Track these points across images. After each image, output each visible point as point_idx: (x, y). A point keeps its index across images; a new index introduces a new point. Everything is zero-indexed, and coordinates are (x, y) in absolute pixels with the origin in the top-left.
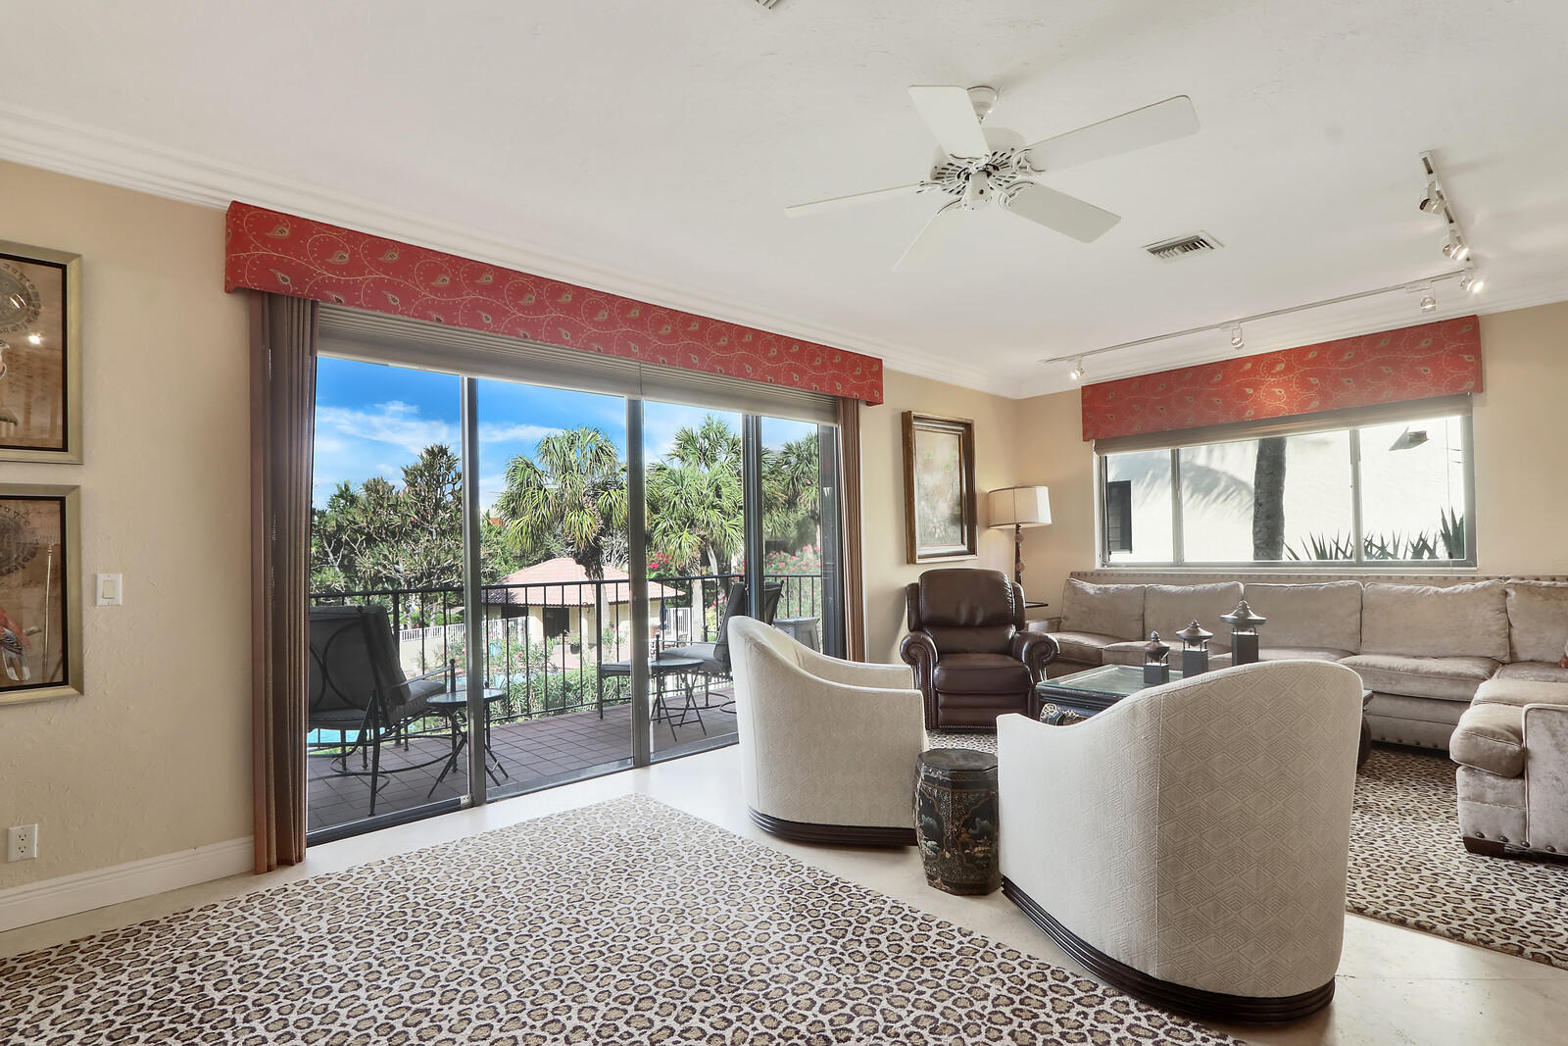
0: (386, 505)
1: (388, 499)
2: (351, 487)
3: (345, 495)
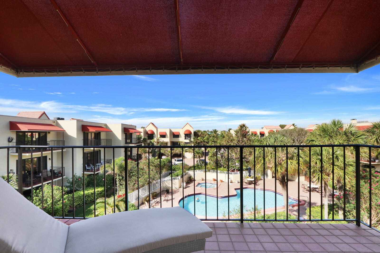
3: (222, 136)
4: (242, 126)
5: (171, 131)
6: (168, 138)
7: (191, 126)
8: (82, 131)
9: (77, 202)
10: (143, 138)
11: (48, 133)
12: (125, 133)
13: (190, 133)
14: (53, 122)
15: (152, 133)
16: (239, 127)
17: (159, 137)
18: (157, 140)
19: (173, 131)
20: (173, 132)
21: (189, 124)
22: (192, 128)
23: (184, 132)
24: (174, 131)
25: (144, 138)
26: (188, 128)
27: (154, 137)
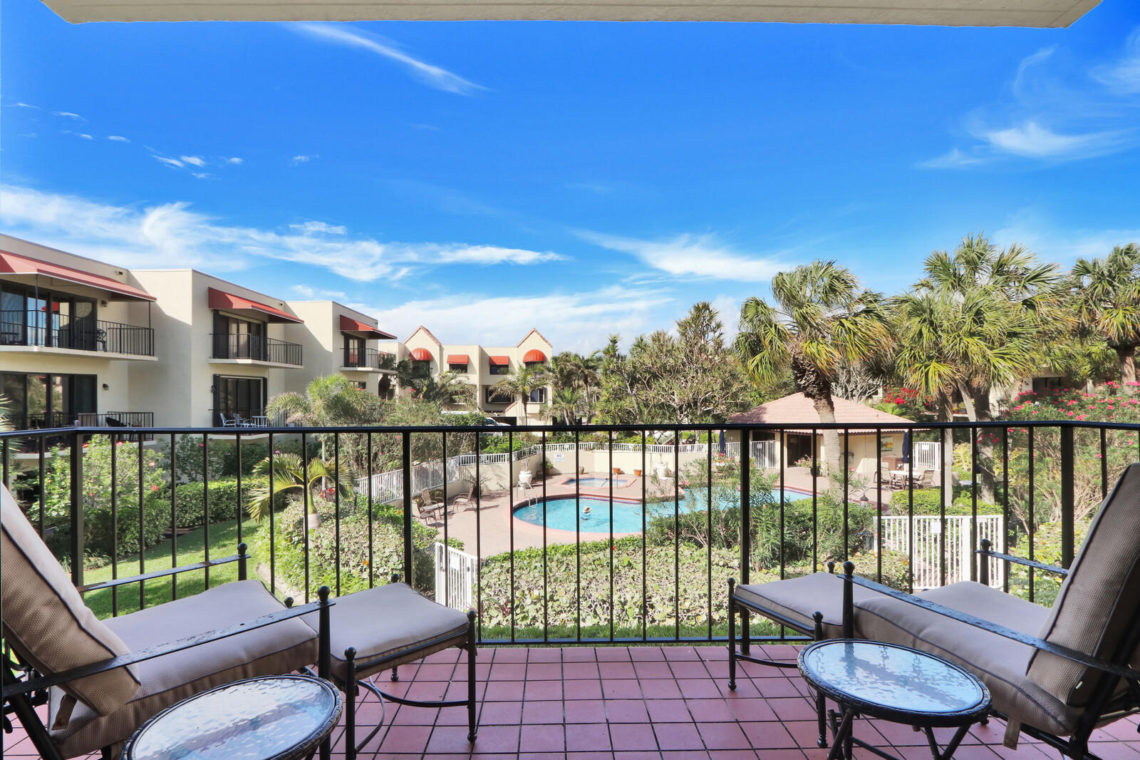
0: (664, 351)
1: (667, 346)
2: (645, 340)
3: (640, 345)
4: (701, 306)
5: (482, 353)
6: (475, 373)
7: (544, 339)
8: (210, 306)
9: (195, 510)
10: (397, 361)
11: (101, 306)
12: (343, 333)
13: (543, 360)
14: (115, 272)
15: (426, 359)
16: (693, 310)
17: (448, 369)
18: (441, 379)
19: (490, 355)
20: (490, 358)
21: (538, 334)
22: (549, 344)
23: (523, 356)
24: (492, 352)
25: (400, 363)
26: (535, 344)
27: (433, 371)
